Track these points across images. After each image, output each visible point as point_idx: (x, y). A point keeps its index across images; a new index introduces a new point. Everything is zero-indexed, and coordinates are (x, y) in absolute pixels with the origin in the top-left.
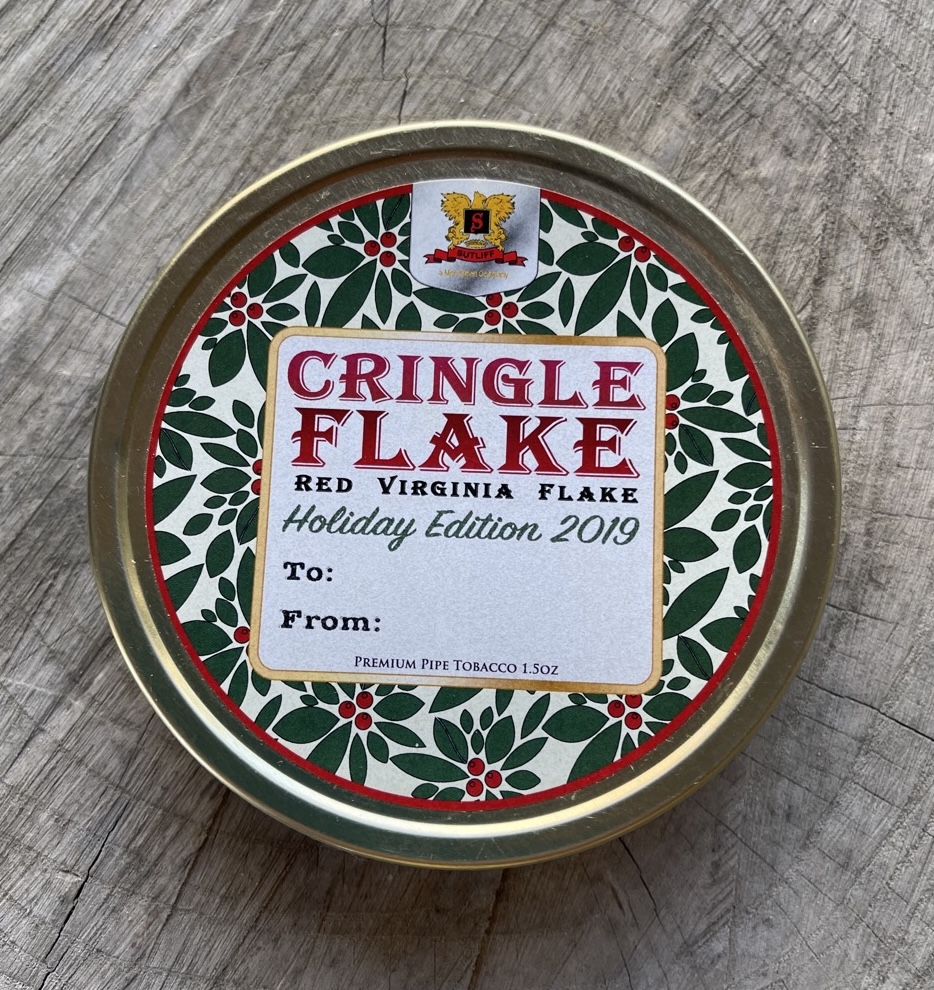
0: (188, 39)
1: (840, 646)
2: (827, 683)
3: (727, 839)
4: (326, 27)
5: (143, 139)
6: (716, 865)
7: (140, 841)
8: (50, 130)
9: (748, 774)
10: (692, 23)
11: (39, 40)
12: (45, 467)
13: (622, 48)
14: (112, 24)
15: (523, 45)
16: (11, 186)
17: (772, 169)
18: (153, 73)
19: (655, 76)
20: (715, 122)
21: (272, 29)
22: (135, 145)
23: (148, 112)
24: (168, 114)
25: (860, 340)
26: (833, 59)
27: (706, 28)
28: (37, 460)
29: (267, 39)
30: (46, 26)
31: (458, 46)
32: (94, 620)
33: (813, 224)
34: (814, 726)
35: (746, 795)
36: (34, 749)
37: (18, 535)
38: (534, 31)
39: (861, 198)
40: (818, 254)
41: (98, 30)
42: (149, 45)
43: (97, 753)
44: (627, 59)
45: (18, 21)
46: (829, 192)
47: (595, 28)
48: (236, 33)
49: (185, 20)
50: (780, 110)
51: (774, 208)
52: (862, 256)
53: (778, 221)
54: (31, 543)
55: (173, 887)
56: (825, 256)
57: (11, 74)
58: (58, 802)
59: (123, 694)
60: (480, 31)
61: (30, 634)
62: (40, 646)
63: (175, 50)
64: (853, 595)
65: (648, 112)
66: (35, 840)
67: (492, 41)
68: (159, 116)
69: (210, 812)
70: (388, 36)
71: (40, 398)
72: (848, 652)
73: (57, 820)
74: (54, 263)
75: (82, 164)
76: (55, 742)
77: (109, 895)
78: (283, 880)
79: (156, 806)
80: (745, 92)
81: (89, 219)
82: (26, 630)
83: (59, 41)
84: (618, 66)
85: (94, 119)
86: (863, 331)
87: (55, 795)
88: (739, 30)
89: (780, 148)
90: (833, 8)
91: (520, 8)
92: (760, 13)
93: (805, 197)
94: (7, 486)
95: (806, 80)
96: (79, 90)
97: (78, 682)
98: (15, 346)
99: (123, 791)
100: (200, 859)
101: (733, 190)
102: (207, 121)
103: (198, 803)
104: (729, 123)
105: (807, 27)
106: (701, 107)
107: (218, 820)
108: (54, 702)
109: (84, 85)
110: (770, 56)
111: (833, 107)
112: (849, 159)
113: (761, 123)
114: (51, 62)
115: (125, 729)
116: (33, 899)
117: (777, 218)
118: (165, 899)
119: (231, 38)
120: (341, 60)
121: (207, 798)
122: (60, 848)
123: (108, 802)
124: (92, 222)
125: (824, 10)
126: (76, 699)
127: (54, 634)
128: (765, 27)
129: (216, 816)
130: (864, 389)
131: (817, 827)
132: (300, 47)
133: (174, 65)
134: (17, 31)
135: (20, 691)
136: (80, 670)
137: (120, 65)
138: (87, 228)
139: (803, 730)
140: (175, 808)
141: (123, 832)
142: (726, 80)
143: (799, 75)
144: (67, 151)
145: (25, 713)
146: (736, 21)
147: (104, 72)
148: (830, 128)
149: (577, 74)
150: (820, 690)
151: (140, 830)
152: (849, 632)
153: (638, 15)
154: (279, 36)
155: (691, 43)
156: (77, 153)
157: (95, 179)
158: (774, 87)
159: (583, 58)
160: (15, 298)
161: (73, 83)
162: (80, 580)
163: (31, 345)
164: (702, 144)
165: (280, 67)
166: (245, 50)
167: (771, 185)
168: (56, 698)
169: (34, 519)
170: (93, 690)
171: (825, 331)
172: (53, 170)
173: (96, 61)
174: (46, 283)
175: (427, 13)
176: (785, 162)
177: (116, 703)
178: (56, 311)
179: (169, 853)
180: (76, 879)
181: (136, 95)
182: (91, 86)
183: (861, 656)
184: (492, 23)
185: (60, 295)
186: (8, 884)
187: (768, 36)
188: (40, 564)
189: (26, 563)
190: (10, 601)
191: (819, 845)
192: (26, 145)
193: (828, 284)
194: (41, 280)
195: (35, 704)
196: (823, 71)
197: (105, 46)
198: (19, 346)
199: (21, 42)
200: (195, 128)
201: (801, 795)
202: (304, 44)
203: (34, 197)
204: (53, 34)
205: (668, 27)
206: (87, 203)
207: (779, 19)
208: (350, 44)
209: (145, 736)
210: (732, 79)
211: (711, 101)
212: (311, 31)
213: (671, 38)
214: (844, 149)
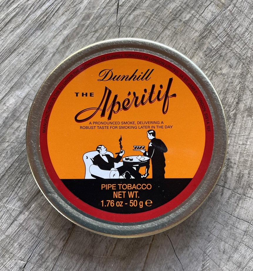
0: (65, 28)
1: (240, 205)
2: (236, 215)
3: (207, 258)
4: (103, 26)
5: (51, 55)
6: (204, 265)
7: (43, 252)
8: (25, 52)
9: (213, 240)
10: (205, 29)
11: (23, 26)
12: (20, 146)
13: (185, 36)
14: (44, 23)
15: (158, 34)
16: (14, 67)
17: (226, 71)
18: (55, 37)
19: (194, 44)
20: (211, 57)
21: (88, 26)
22: (49, 57)
23: (53, 48)
24: (58, 48)
25: (248, 120)
26: (244, 41)
27: (209, 31)
28: (18, 144)
29: (87, 29)
30: (25, 22)
31: (140, 33)
32: (32, 190)
33: (237, 87)
34: (232, 227)
35: (212, 246)
36: (14, 225)
37: (12, 165)
38: (161, 30)
39: (250, 80)
40: (238, 95)
41: (40, 24)
42: (54, 29)
43: (31, 227)
44: (187, 39)
45: (17, 20)
46: (241, 78)
47: (178, 30)
48: (78, 27)
49: (64, 22)
50: (229, 55)
51: (226, 82)
52: (250, 96)
53: (227, 86)
54: (15, 167)
55: (51, 266)
56: (240, 96)
57: (14, 35)
58: (20, 240)
59: (39, 211)
60: (146, 29)
61: (14, 193)
62: (17, 196)
63: (61, 31)
64: (244, 191)
65: (192, 54)
66: (13, 251)
67: (149, 32)
68: (56, 49)
69: (62, 245)
70: (120, 29)
71: (19, 127)
72: (242, 207)
73: (19, 246)
74: (25, 89)
75: (34, 61)
76: (20, 223)
77: (33, 267)
78: (82, 265)
79: (47, 243)
80: (219, 49)
81: (35, 77)
82: (13, 192)
83: (29, 27)
84: (184, 41)
85: (37, 49)
86: (250, 117)
87: (19, 238)
88: (218, 32)
89: (228, 65)
90: (244, 27)
91: (158, 23)
92: (224, 27)
93: (235, 79)
94: (9, 151)
95: (236, 47)
96: (34, 41)
97: (27, 207)
98: (13, 112)
99: (38, 238)
100: (59, 258)
101: (215, 76)
102: (69, 51)
103: (59, 242)
104: (214, 58)
105: (237, 32)
106: (207, 53)
107: (65, 247)
108: (20, 212)
109: (35, 39)
110: (226, 40)
111: (243, 55)
112: (247, 69)
113: (223, 58)
114: (26, 32)
115: (40, 220)
116: (12, 268)
117: (227, 85)
118: (49, 269)
119: (77, 28)
120: (107, 35)
121: (62, 241)
122: (20, 253)
123: (34, 241)
124: (36, 78)
125: (242, 27)
126: (26, 212)
127: (21, 193)
128: (226, 32)
129: (64, 246)
130: (249, 134)
131: (232, 256)
132: (96, 31)
133: (60, 35)
134: (17, 23)
135: (10, 209)
136: (27, 203)
137: (45, 34)
138: (34, 79)
139: (229, 228)
140: (53, 244)
141: (38, 249)
142: (214, 46)
143: (234, 45)
144: (29, 58)
145: (12, 215)
146: (218, 29)
147: (41, 36)
148: (242, 60)
149: (173, 42)
150: (234, 217)
151: (43, 249)
152: (243, 201)
153: (190, 27)
154: (90, 28)
155: (205, 35)
156: (32, 58)
157: (37, 66)
158: (227, 48)
159: (175, 38)
160: (13, 98)
161: (32, 39)
162: (29, 178)
163: (17, 112)
164: (207, 63)
165: (90, 37)
166: (80, 31)
167: (225, 75)
168: (20, 211)
169: (16, 160)
170: (31, 209)
171: (239, 117)
172: (25, 63)
173: (39, 33)
174: (22, 94)
175: (132, 23)
176: (230, 69)
177: (37, 213)
178: (25, 103)
179: (50, 256)
180: (24, 262)
181: (49, 43)
182: (37, 40)
183: (246, 208)
184: (150, 27)
185: (26, 98)
186: (5, 263)
187: (226, 34)
188: (17, 173)
189: (13, 173)
190: (9, 183)
191: (232, 261)
192: (18, 55)
193: (240, 104)
194: (21, 93)
195: (15, 213)
196: (241, 44)
197: (41, 29)
198: (14, 112)
199: (18, 26)
200: (66, 53)
201: (228, 246)
202: (97, 31)
203: (20, 70)
204: (27, 25)
205: (198, 30)
206: (35, 72)
207: (230, 29)
208: (110, 31)
209: (45, 223)
210: (216, 46)
211: (210, 51)
212: (99, 27)
213: (199, 33)
214: (246, 66)
